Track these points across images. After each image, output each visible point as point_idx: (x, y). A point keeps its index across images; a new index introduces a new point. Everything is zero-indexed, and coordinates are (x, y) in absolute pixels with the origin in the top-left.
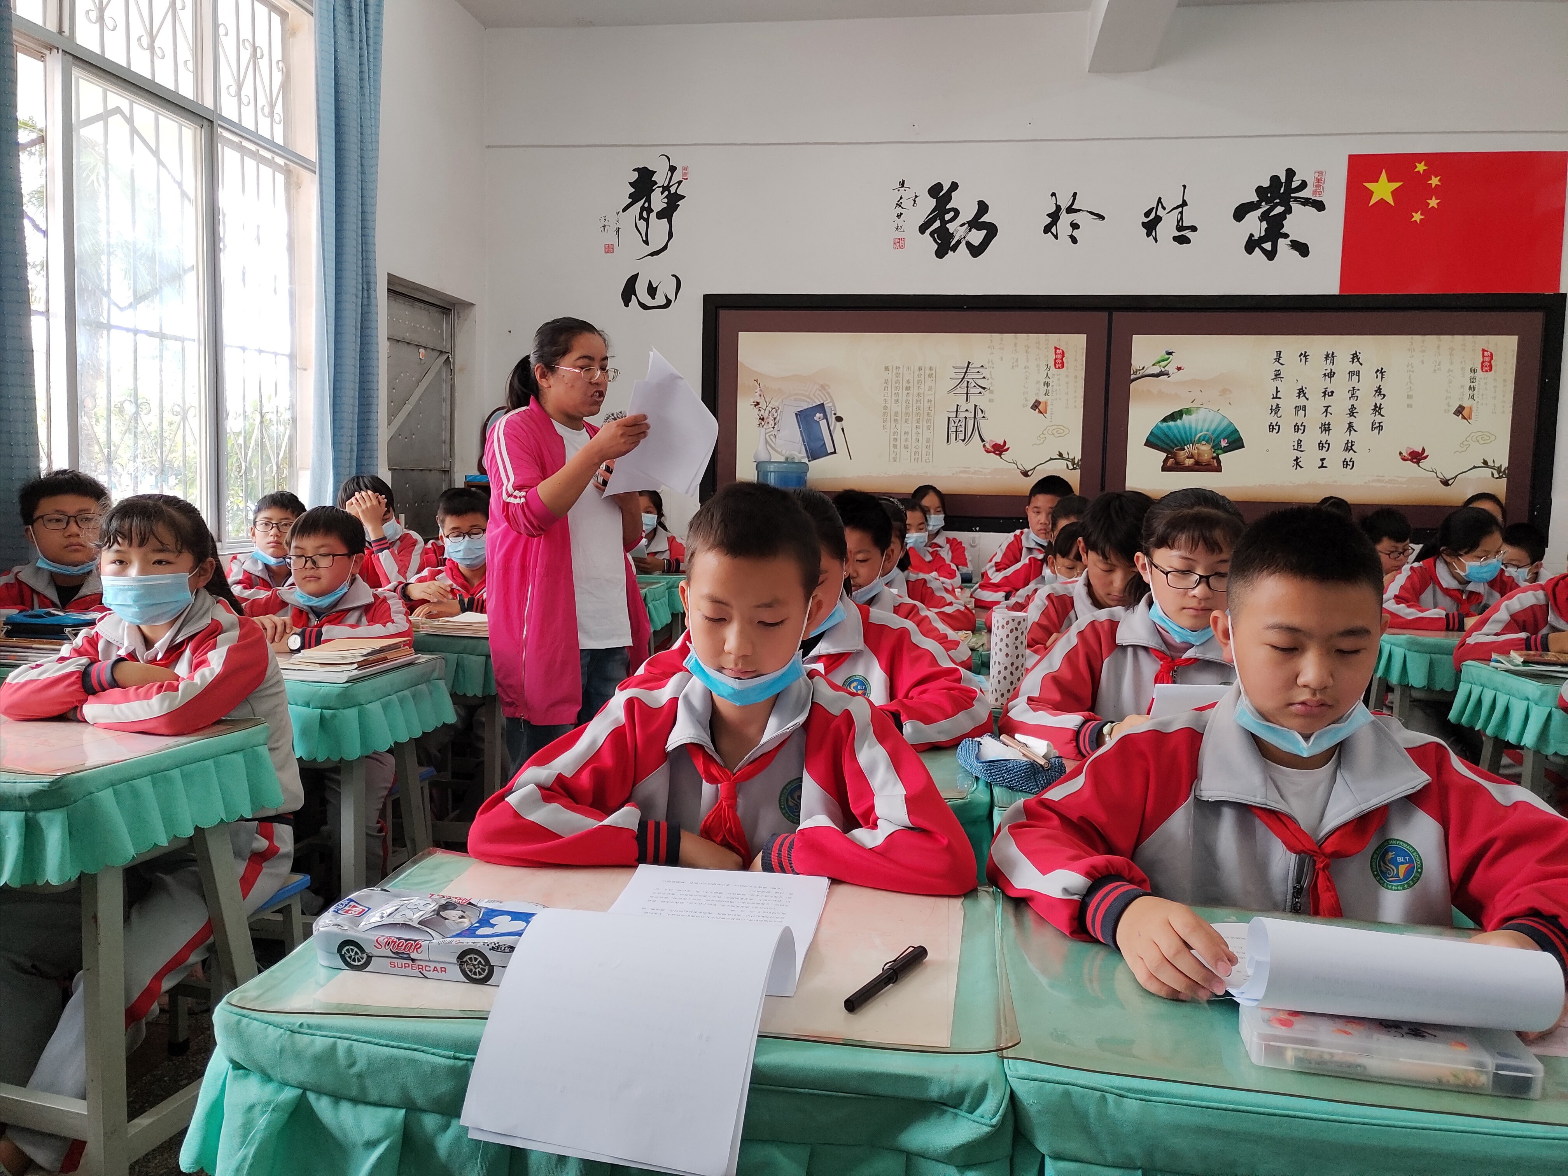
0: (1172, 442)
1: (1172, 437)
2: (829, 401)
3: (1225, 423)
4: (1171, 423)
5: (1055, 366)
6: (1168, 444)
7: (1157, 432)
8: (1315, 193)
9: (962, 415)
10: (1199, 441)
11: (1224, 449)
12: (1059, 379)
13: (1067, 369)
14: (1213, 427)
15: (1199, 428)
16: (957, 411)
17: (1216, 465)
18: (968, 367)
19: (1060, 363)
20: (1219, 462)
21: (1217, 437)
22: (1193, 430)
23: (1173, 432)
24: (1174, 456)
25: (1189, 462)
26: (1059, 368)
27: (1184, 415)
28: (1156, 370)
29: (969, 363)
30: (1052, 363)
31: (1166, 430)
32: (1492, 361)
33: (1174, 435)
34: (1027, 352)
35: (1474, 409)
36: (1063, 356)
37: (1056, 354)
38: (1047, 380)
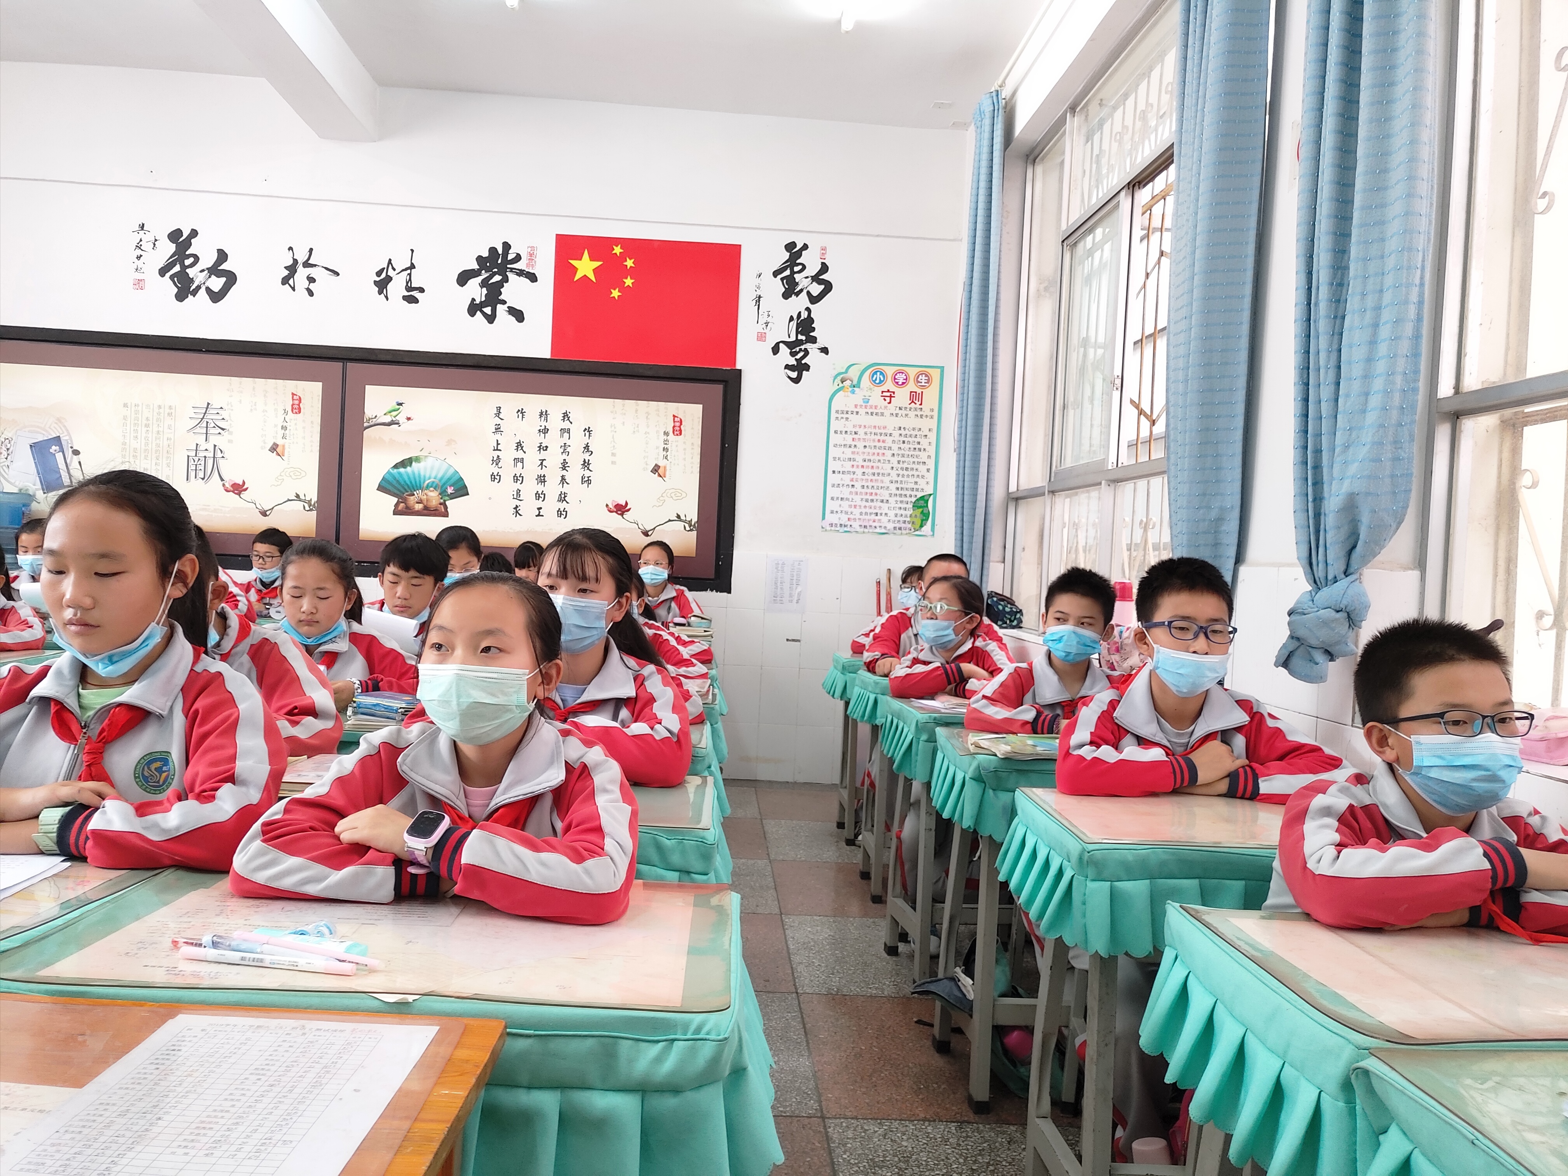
0: (403, 487)
1: (403, 483)
2: (66, 433)
3: (451, 471)
4: (402, 470)
5: (292, 411)
6: (399, 490)
7: (388, 477)
8: (528, 265)
9: (201, 454)
10: (427, 487)
11: (451, 496)
12: (296, 424)
13: (304, 414)
14: (439, 476)
15: (427, 476)
16: (196, 450)
17: (443, 510)
18: (207, 408)
19: (297, 408)
20: (446, 508)
21: (444, 484)
22: (422, 477)
23: (403, 479)
24: (405, 501)
25: (419, 507)
26: (296, 413)
27: (414, 463)
28: (387, 419)
29: (208, 404)
30: (289, 409)
31: (397, 476)
32: (682, 427)
33: (405, 482)
34: (265, 396)
35: (668, 468)
36: (300, 402)
37: (293, 400)
38: (285, 424)
